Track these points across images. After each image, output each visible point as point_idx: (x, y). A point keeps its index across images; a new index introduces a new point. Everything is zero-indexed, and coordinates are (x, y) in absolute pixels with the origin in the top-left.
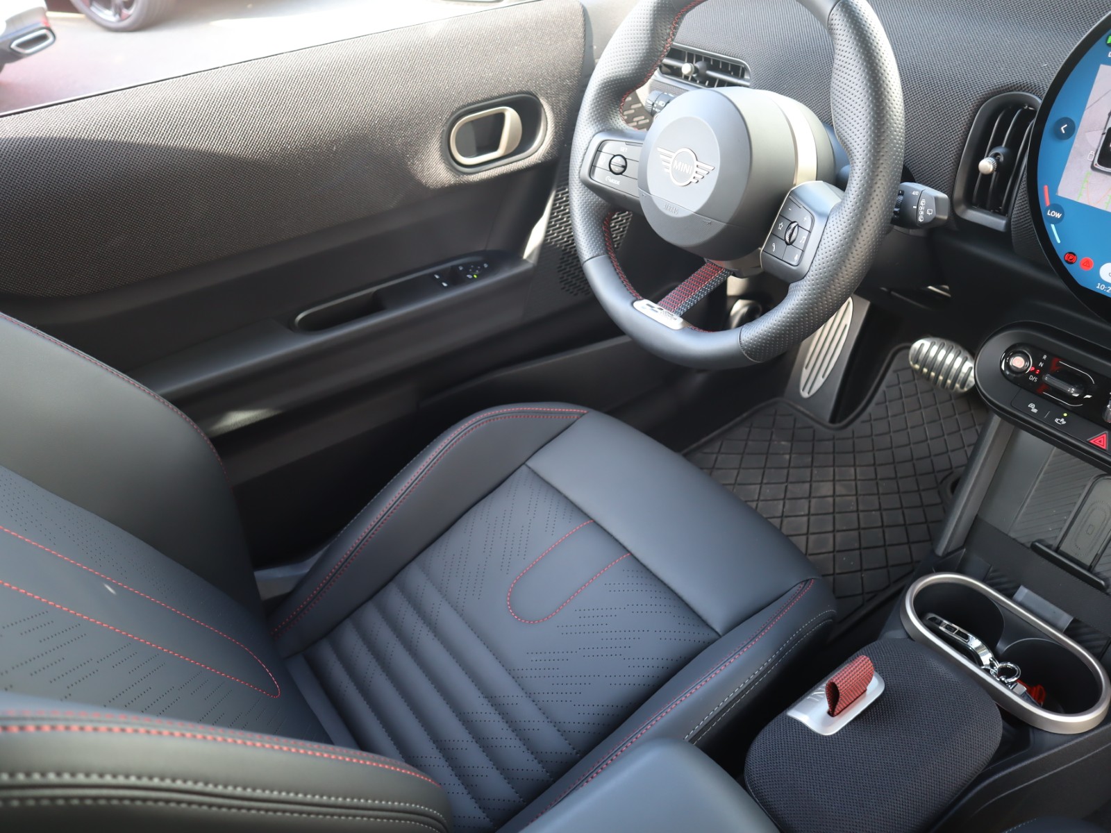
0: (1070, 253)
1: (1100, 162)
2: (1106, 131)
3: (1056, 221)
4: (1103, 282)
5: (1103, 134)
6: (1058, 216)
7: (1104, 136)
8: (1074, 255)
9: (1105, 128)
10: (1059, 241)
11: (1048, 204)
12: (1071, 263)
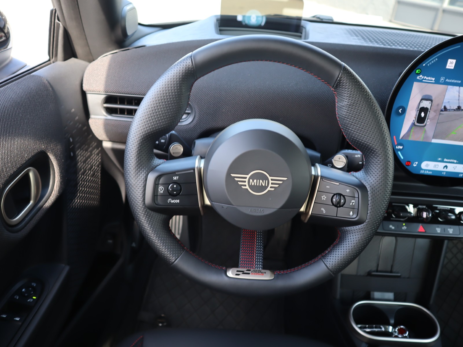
0: (408, 162)
1: (418, 122)
2: (419, 109)
3: (400, 150)
4: (422, 169)
5: (418, 110)
6: (401, 147)
7: (418, 111)
8: (410, 162)
9: (418, 108)
10: (402, 158)
11: (396, 143)
12: (409, 165)
